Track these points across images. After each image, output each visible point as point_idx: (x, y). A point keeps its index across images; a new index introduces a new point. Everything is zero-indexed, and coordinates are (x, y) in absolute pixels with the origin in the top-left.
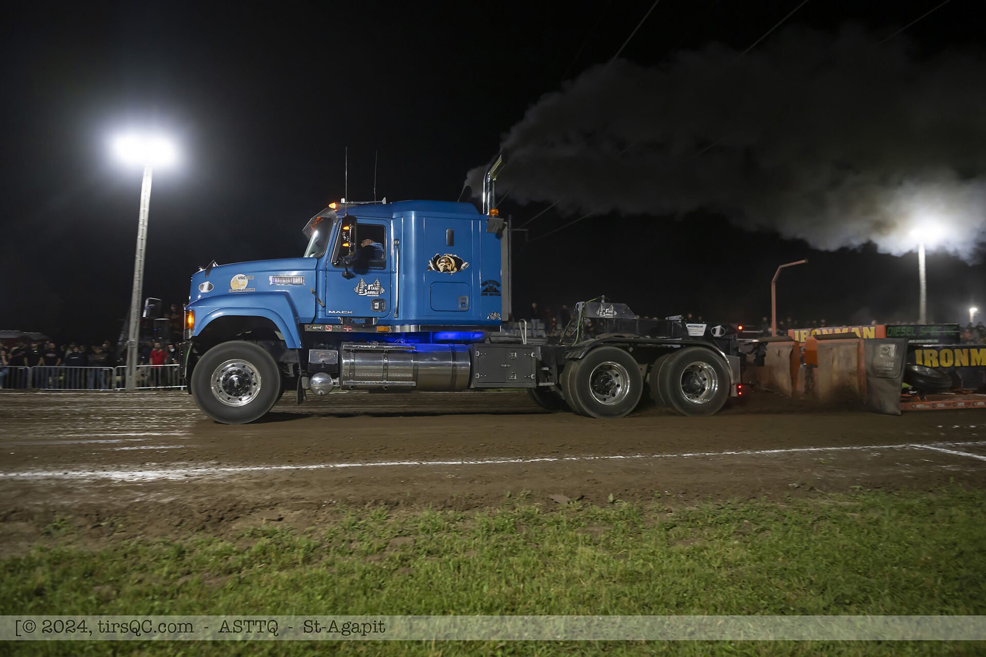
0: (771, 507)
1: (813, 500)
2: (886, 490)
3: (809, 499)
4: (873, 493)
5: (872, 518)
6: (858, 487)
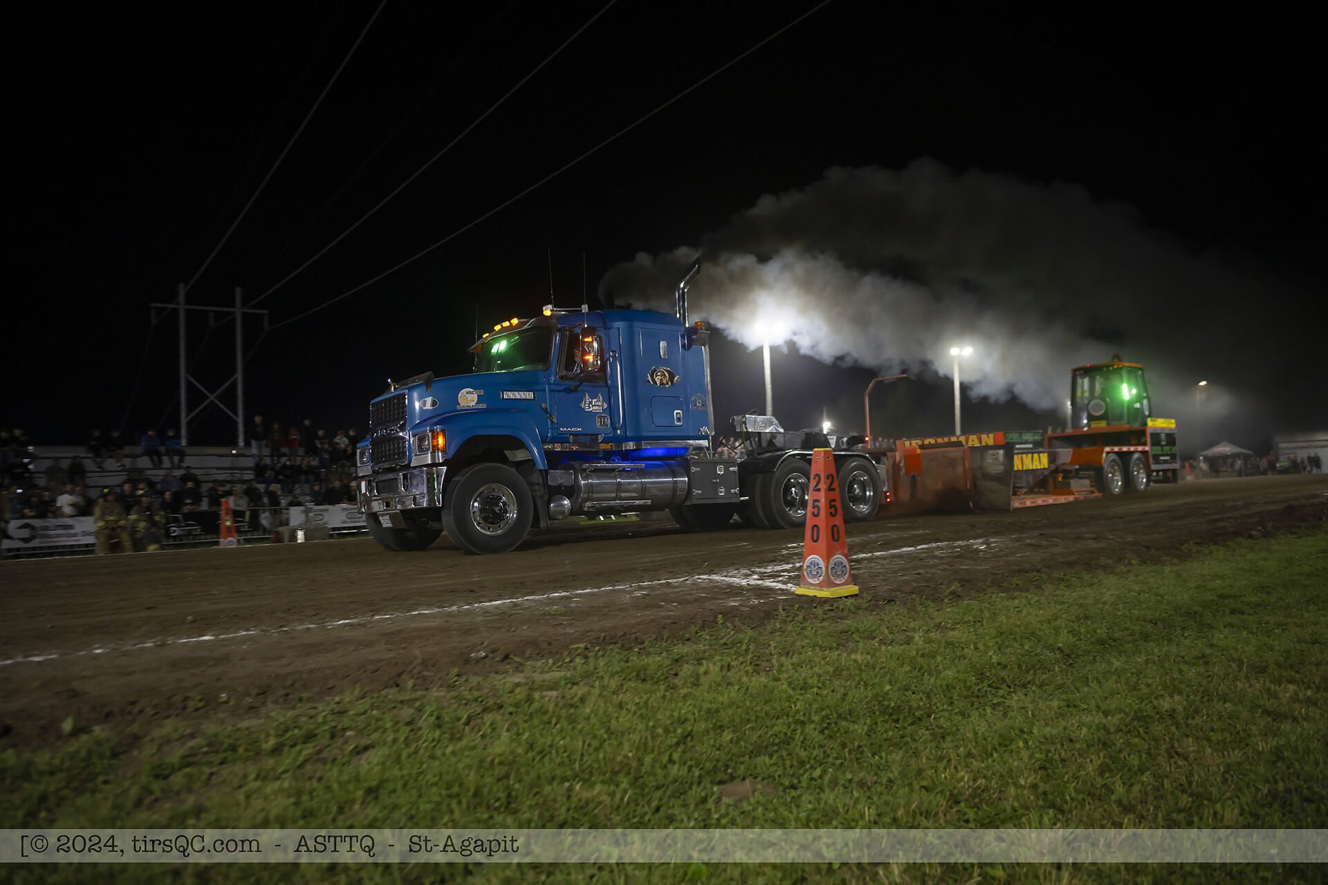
0: (416, 700)
1: (499, 677)
2: (623, 645)
3: (492, 675)
4: (601, 653)
5: (576, 695)
6: (582, 645)
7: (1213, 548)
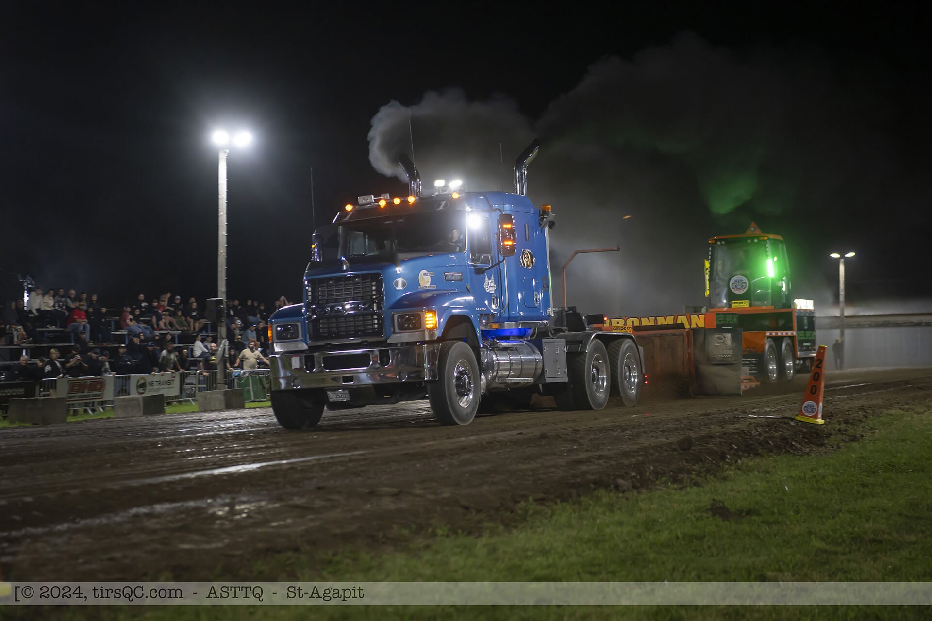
7: (559, 506)
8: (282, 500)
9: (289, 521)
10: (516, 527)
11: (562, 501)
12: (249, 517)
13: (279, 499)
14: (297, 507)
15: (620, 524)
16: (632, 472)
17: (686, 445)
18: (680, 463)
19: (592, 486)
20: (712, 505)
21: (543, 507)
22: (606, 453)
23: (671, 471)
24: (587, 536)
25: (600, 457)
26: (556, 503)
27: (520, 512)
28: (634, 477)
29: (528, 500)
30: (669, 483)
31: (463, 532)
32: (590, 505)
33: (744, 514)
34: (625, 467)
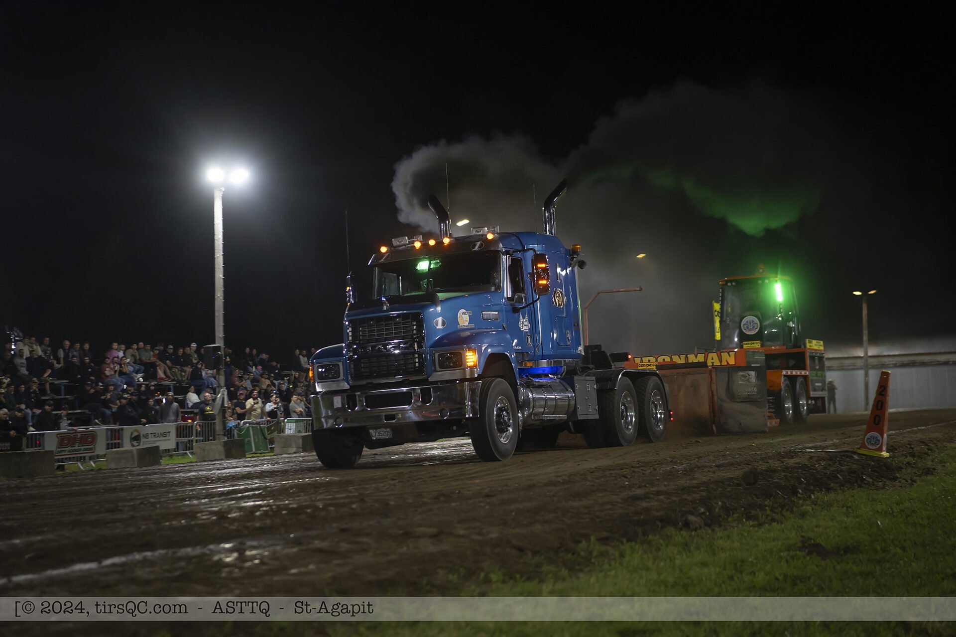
7: (626, 547)
8: (300, 544)
9: (311, 567)
10: (580, 571)
11: (628, 541)
12: (262, 563)
13: (297, 542)
14: (320, 551)
15: (704, 565)
16: (700, 508)
17: (752, 478)
18: (750, 498)
19: (659, 524)
20: (803, 542)
21: (609, 548)
22: (662, 488)
23: (743, 507)
24: (671, 580)
25: (658, 493)
26: (622, 543)
27: (582, 553)
28: (703, 513)
29: (590, 540)
30: (744, 520)
31: (521, 577)
32: (662, 545)
33: (842, 552)
34: (690, 503)
